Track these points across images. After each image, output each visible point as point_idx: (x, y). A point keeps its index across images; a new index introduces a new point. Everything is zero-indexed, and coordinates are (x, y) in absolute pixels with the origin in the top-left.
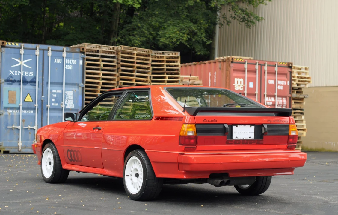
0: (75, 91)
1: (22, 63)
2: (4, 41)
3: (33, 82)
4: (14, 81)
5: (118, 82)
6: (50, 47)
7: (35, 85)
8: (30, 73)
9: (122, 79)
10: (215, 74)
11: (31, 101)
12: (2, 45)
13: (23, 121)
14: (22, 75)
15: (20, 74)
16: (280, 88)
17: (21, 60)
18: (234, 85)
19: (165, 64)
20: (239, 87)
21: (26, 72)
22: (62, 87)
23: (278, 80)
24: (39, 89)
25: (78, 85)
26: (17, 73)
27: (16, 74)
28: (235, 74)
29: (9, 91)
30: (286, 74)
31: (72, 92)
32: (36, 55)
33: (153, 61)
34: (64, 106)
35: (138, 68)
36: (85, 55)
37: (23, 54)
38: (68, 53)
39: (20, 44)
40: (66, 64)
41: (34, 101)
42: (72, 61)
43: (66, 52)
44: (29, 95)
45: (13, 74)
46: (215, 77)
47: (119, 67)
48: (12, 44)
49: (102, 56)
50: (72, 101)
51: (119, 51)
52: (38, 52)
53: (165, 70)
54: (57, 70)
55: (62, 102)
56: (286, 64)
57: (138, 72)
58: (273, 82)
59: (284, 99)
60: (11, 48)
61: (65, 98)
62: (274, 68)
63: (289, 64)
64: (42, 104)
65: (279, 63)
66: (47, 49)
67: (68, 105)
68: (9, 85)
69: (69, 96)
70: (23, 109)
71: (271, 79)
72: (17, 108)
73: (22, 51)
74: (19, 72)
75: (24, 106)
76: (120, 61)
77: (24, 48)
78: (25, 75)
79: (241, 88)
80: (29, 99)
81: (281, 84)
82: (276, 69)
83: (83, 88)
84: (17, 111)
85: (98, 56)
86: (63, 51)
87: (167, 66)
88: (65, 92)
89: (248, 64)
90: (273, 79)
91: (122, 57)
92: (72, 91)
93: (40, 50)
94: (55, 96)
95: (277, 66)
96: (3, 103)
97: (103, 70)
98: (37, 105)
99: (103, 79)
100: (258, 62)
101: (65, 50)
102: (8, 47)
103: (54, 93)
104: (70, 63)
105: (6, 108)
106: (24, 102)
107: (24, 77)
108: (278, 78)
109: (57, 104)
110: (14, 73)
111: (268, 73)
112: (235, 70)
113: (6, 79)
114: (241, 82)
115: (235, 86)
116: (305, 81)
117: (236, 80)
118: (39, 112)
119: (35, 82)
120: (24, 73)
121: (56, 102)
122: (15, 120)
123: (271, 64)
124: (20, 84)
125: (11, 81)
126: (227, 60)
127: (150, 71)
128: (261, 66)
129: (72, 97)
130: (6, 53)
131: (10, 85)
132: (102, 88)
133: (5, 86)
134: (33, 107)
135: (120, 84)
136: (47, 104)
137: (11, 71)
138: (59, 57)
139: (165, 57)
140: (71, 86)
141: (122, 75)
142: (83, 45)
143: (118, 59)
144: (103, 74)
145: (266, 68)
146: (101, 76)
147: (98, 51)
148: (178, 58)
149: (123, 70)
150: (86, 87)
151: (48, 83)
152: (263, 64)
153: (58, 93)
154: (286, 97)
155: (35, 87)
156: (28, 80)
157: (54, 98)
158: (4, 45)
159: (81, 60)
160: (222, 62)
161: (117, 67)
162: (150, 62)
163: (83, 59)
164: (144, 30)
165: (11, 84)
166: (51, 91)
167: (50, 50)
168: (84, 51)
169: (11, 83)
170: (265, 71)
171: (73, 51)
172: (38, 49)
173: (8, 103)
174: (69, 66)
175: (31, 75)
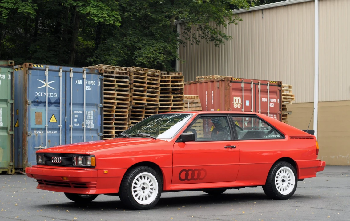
0: (95, 111)
1: (47, 84)
2: (31, 63)
3: (57, 103)
5: (131, 102)
6: (72, 69)
7: (59, 106)
8: (54, 94)
9: (135, 99)
10: (213, 93)
11: (56, 121)
12: (29, 67)
13: (49, 141)
14: (47, 96)
15: (46, 96)
16: (272, 105)
17: (46, 82)
18: (233, 103)
19: (171, 84)
20: (237, 105)
21: (50, 94)
22: (83, 107)
23: (270, 98)
24: (63, 110)
25: (97, 105)
26: (43, 94)
27: (42, 96)
28: (233, 93)
29: (35, 112)
30: (276, 93)
31: (92, 113)
32: (60, 77)
33: (161, 81)
34: (85, 126)
35: (149, 88)
36: (103, 76)
37: (48, 76)
38: (88, 75)
39: (45, 66)
40: (86, 85)
41: (58, 121)
42: (91, 82)
43: (86, 73)
44: (53, 115)
45: (39, 95)
46: (213, 96)
47: (131, 88)
48: (37, 66)
49: (117, 77)
50: (92, 121)
51: (132, 72)
52: (61, 74)
53: (171, 89)
54: (78, 91)
55: (83, 122)
56: (276, 83)
57: (148, 92)
58: (265, 100)
59: (275, 116)
60: (37, 69)
61: (86, 119)
62: (267, 87)
63: (278, 82)
64: (65, 125)
65: (270, 82)
66: (69, 70)
67: (89, 125)
68: (35, 107)
69: (90, 117)
70: (49, 130)
71: (264, 98)
72: (43, 128)
73: (47, 73)
74: (44, 93)
75: (49, 127)
76: (133, 82)
77: (49, 70)
78: (50, 96)
79: (239, 106)
80: (53, 120)
81: (272, 101)
82: (268, 87)
83: (101, 108)
84: (43, 132)
85: (112, 77)
86: (83, 72)
87: (172, 86)
88: (86, 112)
89: (244, 83)
90: (265, 98)
91: (135, 78)
92: (92, 111)
93: (63, 71)
94: (77, 116)
95: (269, 85)
96: (30, 124)
97: (117, 91)
98: (61, 126)
99: (118, 99)
100: (253, 82)
101: (85, 71)
102: (34, 69)
103: (76, 114)
104: (90, 84)
105: (33, 129)
106: (49, 123)
107: (49, 98)
108: (269, 96)
109: (78, 125)
110: (40, 94)
111: (261, 91)
112: (233, 89)
113: (33, 100)
114: (239, 100)
115: (234, 105)
116: (289, 99)
117: (235, 98)
118: (63, 133)
119: (59, 103)
120: (49, 95)
121: (78, 122)
122: (42, 141)
123: (264, 83)
124: (45, 106)
125: (37, 102)
126: (226, 79)
127: (159, 90)
128: (256, 84)
129: (92, 118)
130: (33, 75)
131: (37, 107)
132: (117, 108)
133: (32, 107)
134: (57, 127)
135: (133, 104)
136: (70, 125)
137: (37, 93)
138: (79, 79)
139: (170, 78)
140: (90, 106)
141: (135, 95)
142: (99, 67)
143: (130, 80)
144: (118, 95)
145: (259, 87)
146: (116, 96)
147: (112, 72)
148: (181, 78)
149: (136, 91)
150: (105, 107)
151: (70, 104)
152: (257, 83)
153: (80, 113)
154: (276, 114)
155: (59, 107)
156: (53, 101)
157: (76, 118)
158: (30, 67)
159: (99, 81)
160: (220, 82)
161: (130, 88)
162: (159, 82)
163: (101, 80)
164: (119, 50)
166: (73, 111)
167: (72, 72)
168: (102, 72)
169: (37, 104)
170: (259, 89)
171: (92, 73)
172: (61, 71)
173: (35, 125)
174: (88, 87)
175: (55, 96)
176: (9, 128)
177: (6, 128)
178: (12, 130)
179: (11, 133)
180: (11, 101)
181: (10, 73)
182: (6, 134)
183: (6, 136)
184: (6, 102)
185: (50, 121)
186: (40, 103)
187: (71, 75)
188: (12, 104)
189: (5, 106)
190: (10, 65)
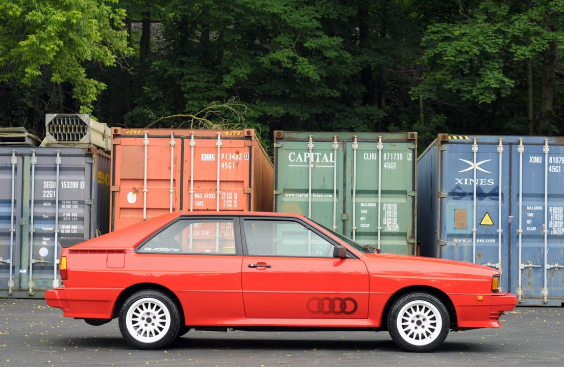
1: (475, 166)
2: (446, 134)
3: (494, 194)
4: (463, 195)
6: (521, 139)
7: (498, 200)
8: (489, 181)
11: (492, 224)
12: (442, 140)
13: (478, 255)
15: (473, 183)
17: (473, 162)
21: (482, 180)
22: (543, 201)
24: (504, 205)
26: (468, 182)
27: (466, 183)
29: (455, 210)
31: (561, 209)
32: (499, 153)
34: (546, 231)
37: (477, 153)
38: (553, 147)
39: (471, 137)
40: (549, 165)
41: (495, 224)
42: (559, 159)
43: (550, 144)
44: (487, 214)
45: (461, 183)
48: (458, 138)
50: (561, 223)
52: (500, 148)
54: (534, 174)
55: (543, 225)
60: (457, 143)
61: (549, 219)
64: (509, 229)
66: (517, 142)
67: (554, 229)
68: (455, 201)
69: (556, 216)
70: (478, 236)
72: (468, 235)
73: (475, 148)
74: (471, 180)
75: (479, 233)
77: (478, 143)
78: (481, 184)
80: (487, 220)
84: (469, 240)
86: (544, 144)
88: (548, 208)
92: (562, 206)
93: (504, 144)
94: (531, 215)
96: (445, 228)
98: (500, 230)
101: (547, 142)
102: (452, 143)
103: (530, 211)
104: (557, 163)
105: (452, 236)
106: (480, 226)
107: (479, 188)
109: (534, 229)
110: (463, 181)
113: (450, 191)
118: (505, 241)
119: (497, 195)
120: (479, 182)
121: (533, 225)
122: (466, 254)
124: (472, 199)
125: (459, 194)
129: (561, 218)
130: (450, 152)
131: (458, 201)
133: (449, 201)
134: (494, 233)
136: (519, 229)
137: (457, 179)
138: (537, 154)
140: (559, 199)
151: (518, 195)
153: (537, 211)
155: (497, 201)
156: (486, 191)
157: (530, 218)
158: (445, 140)
165: (459, 199)
166: (524, 208)
167: (521, 144)
169: (458, 197)
171: (561, 144)
172: (501, 143)
173: (454, 228)
174: (554, 167)
175: (491, 183)
176: (409, 234)
177: (404, 234)
178: (413, 237)
179: (412, 241)
180: (413, 194)
181: (411, 151)
182: (404, 243)
183: (405, 245)
184: (404, 196)
185: (482, 224)
186: (465, 196)
187: (521, 149)
188: (413, 197)
189: (402, 200)
190: (409, 138)
